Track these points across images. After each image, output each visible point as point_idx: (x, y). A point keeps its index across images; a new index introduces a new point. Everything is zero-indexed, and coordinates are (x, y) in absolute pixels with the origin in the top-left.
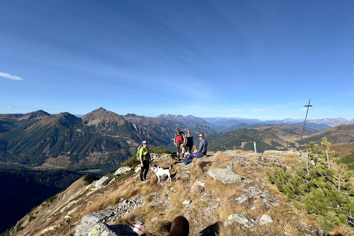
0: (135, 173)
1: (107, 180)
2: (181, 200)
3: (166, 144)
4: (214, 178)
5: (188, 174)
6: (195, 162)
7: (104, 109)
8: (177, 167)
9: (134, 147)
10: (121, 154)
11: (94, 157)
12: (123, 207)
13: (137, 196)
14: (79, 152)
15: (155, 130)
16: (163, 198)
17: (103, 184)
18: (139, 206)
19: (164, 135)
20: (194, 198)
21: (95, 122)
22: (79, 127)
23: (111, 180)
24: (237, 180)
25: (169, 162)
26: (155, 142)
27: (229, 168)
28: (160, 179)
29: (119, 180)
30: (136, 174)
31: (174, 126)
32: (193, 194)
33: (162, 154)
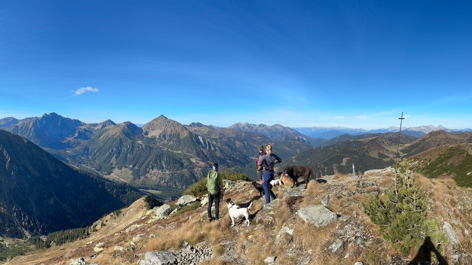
0: (201, 206)
1: (169, 209)
2: (263, 256)
3: (243, 165)
4: (306, 221)
5: (272, 216)
6: (282, 197)
7: (165, 117)
8: (257, 205)
9: (200, 167)
10: (184, 175)
11: (155, 175)
12: (188, 255)
13: (204, 243)
14: (140, 167)
15: (227, 145)
16: (238, 251)
17: (164, 213)
18: (207, 258)
19: (240, 152)
20: (280, 253)
21: (155, 133)
22: (139, 138)
23: (172, 210)
24: (332, 220)
25: (246, 194)
26: (227, 161)
27: (324, 203)
28: (234, 221)
29: (182, 213)
30: (203, 207)
31: (254, 140)
32: (278, 247)
33: (238, 181)
